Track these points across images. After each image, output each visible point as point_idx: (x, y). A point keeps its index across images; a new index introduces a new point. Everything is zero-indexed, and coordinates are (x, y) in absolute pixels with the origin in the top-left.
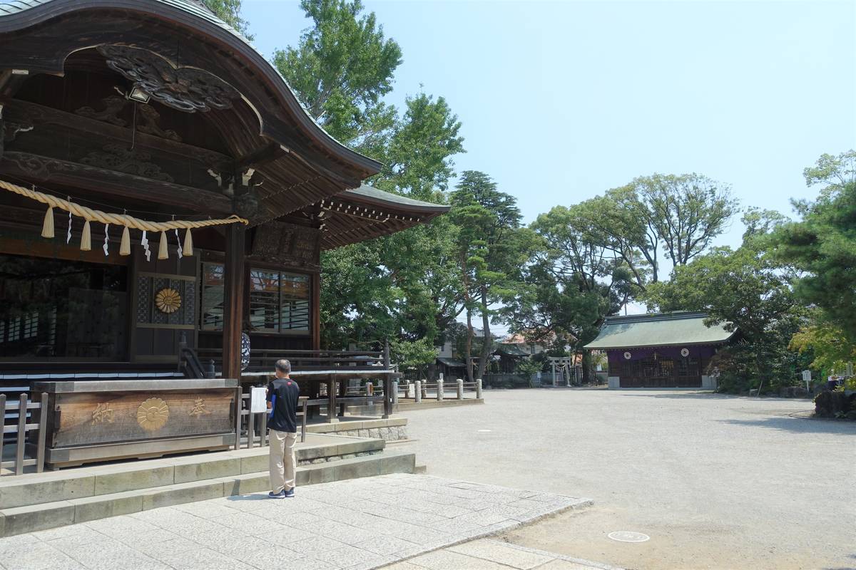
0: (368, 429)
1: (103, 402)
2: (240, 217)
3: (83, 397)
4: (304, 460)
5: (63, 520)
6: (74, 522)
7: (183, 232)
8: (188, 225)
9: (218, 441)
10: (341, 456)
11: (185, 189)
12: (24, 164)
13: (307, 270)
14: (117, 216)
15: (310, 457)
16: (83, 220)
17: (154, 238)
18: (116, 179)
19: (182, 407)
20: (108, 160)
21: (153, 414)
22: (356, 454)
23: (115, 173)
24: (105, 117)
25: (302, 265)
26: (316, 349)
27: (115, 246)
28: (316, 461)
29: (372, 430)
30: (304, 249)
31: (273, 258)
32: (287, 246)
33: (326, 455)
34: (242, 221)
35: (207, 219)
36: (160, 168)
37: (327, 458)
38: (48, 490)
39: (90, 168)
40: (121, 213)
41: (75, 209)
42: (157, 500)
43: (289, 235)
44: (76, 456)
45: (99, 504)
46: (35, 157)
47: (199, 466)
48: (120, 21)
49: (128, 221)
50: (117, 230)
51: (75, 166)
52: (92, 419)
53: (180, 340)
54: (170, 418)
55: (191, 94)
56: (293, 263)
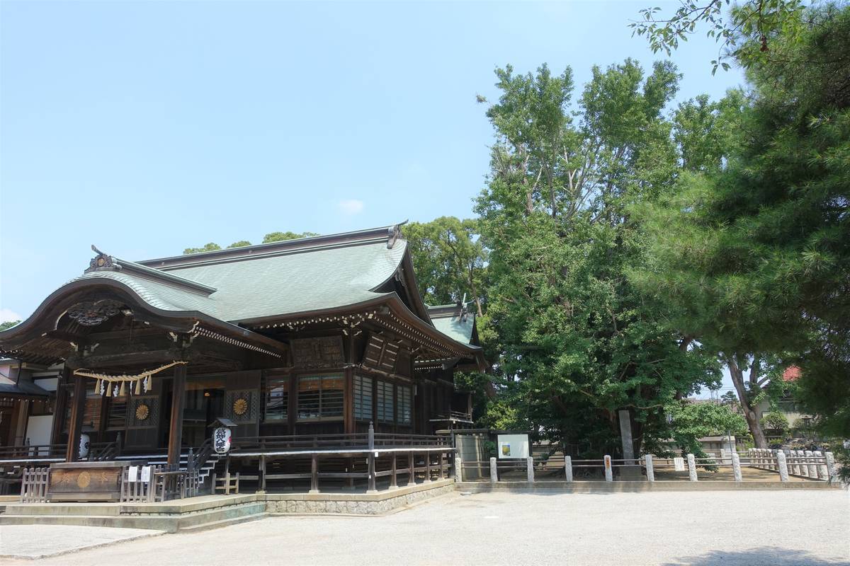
1: (66, 473)
3: (60, 470)
8: (150, 373)
10: (149, 513)
13: (338, 369)
14: (120, 377)
16: (108, 382)
17: (135, 384)
19: (95, 476)
20: (122, 350)
21: (84, 480)
23: (123, 355)
24: (123, 328)
28: (132, 514)
30: (332, 353)
31: (310, 365)
32: (318, 355)
34: (179, 362)
35: (161, 367)
36: (143, 346)
37: (140, 513)
39: (113, 356)
40: (122, 375)
41: (105, 378)
42: (37, 521)
50: (120, 384)
51: (108, 357)
52: (62, 481)
54: (90, 482)
55: (99, 315)
56: (325, 366)
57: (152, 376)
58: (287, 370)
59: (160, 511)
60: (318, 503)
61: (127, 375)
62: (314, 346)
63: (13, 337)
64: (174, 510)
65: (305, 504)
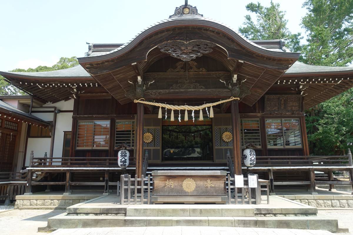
0: (339, 200)
1: (169, 179)
2: (235, 97)
3: (162, 177)
4: (260, 214)
5: (142, 224)
6: (146, 226)
7: (209, 108)
8: (211, 105)
9: (219, 200)
10: (285, 215)
11: (209, 90)
12: (151, 94)
13: (296, 116)
14: (182, 106)
15: (263, 212)
16: (171, 110)
17: (197, 112)
18: (182, 92)
19: (201, 183)
20: (179, 86)
21: (189, 185)
22: (296, 214)
23: (181, 90)
24: (177, 71)
25: (293, 114)
26: (307, 155)
27: (183, 118)
28: (267, 215)
29: (341, 201)
30: (293, 106)
31: (276, 112)
32: (283, 106)
33: (274, 212)
34: (236, 98)
35: (220, 101)
36: (199, 84)
37: (275, 215)
38: (142, 212)
39: (172, 90)
40: (184, 105)
41: (168, 106)
42: (178, 222)
43: (283, 100)
44: (160, 200)
45: (155, 220)
46: (154, 91)
47: (201, 210)
48: (164, 34)
49: (187, 107)
50: (183, 112)
51: (167, 91)
52: (166, 186)
53: (227, 153)
54: (196, 187)
55: (193, 51)
56: (287, 113)
57: (213, 107)
58: (259, 115)
59: (296, 213)
60: (325, 201)
61: (189, 105)
62: (281, 100)
63: (103, 63)
64: (310, 212)
65: (315, 202)
